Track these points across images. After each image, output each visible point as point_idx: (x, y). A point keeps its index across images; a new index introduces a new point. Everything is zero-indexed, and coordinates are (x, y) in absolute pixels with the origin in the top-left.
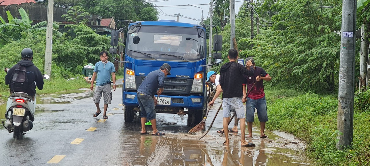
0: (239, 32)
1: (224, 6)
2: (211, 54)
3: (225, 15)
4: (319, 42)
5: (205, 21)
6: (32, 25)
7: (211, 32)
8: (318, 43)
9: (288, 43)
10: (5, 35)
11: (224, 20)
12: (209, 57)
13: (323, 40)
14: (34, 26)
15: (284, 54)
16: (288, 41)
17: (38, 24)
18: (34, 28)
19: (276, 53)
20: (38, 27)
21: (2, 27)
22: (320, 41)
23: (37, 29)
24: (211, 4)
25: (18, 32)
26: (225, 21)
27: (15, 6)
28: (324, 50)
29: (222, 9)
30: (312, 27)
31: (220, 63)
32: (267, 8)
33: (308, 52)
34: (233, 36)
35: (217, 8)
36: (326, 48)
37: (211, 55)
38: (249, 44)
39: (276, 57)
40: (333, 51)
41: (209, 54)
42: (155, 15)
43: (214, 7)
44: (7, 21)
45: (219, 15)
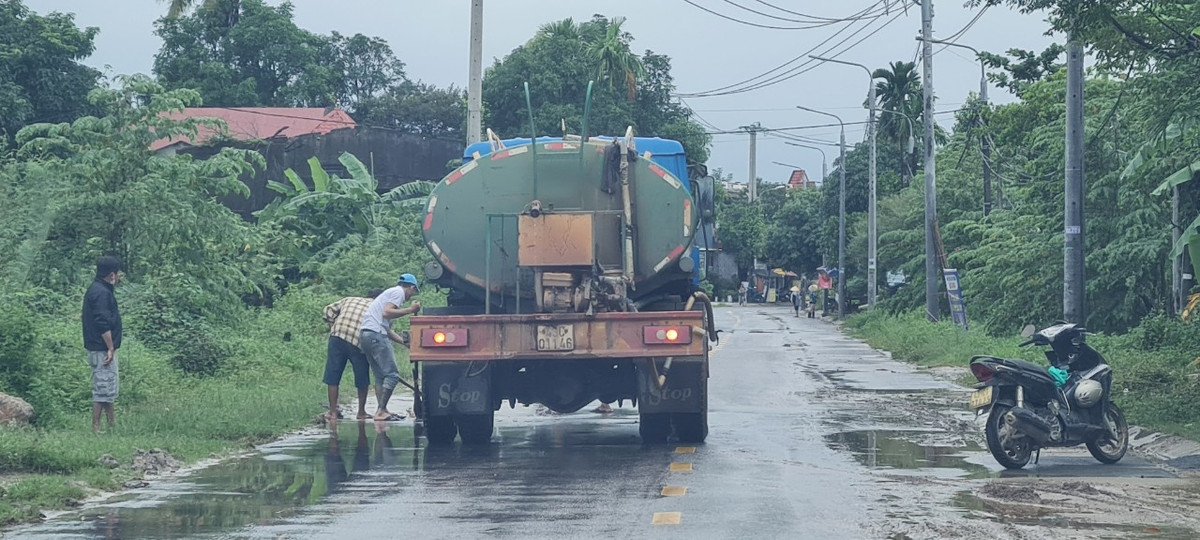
0: (953, 195)
1: (908, 112)
2: (874, 260)
3: (911, 138)
4: (1121, 227)
5: (851, 155)
6: (380, 191)
7: (872, 196)
8: (1120, 232)
9: (1056, 230)
10: (309, 224)
11: (910, 155)
12: (870, 267)
13: (1131, 224)
14: (387, 196)
15: (1047, 258)
16: (1056, 227)
17: (397, 190)
18: (389, 202)
19: (1027, 257)
20: (398, 197)
21: (303, 202)
22: (1125, 227)
23: (396, 203)
24: (867, 104)
25: (340, 213)
26: (913, 155)
27: (314, 137)
28: (1133, 248)
29: (903, 121)
30: (1106, 194)
31: (901, 285)
32: (1015, 140)
33: (1097, 251)
34: (931, 215)
35: (885, 117)
36: (1137, 243)
37: (875, 263)
38: (971, 234)
39: (1028, 264)
40: (1151, 250)
41: (870, 260)
42: (700, 144)
43: (878, 113)
44: (310, 184)
45: (895, 139)
